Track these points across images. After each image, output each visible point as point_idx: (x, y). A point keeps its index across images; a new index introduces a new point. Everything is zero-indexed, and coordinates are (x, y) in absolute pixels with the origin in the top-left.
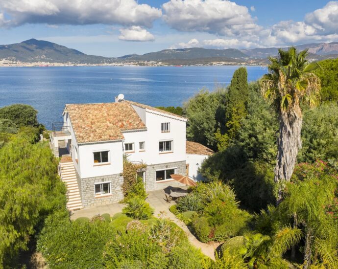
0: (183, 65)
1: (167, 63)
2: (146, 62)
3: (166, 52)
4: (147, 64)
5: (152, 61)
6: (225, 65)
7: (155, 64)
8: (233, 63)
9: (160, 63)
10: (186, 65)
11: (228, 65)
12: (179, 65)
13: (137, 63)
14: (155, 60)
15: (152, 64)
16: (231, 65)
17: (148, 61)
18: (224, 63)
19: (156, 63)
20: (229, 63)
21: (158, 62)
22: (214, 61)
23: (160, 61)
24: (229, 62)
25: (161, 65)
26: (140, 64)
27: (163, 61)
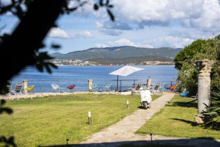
0: (113, 64)
1: (95, 63)
2: (71, 61)
3: (94, 51)
4: (72, 64)
5: (78, 60)
6: (160, 64)
7: (81, 64)
8: (169, 63)
9: (87, 62)
10: (116, 64)
11: (164, 64)
12: (108, 64)
13: (60, 62)
14: (81, 59)
15: (78, 63)
16: (166, 64)
17: (73, 60)
18: (158, 62)
19: (82, 62)
20: (165, 63)
21: (84, 61)
22: (147, 61)
23: (87, 60)
24: (165, 61)
25: (88, 65)
26: (65, 64)
27: (89, 60)
